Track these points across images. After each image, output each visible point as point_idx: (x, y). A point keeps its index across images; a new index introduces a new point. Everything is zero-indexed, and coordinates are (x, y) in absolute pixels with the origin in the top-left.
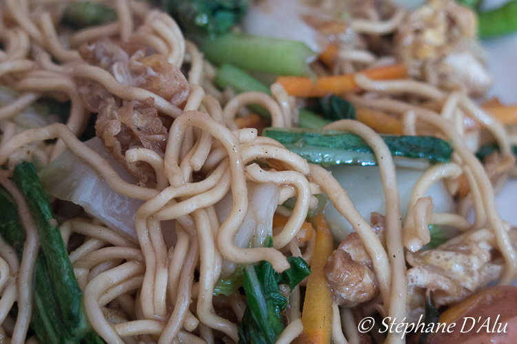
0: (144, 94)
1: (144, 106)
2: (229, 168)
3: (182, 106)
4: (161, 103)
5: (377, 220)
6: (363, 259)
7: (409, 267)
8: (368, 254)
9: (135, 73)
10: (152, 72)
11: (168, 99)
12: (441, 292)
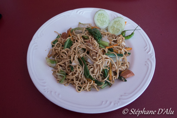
0: (94, 50)
1: (94, 52)
2: (103, 59)
3: (98, 52)
4: (96, 51)
5: (116, 63)
6: (115, 67)
7: (119, 68)
8: (115, 66)
9: (93, 48)
10: (95, 48)
11: (97, 51)
12: (122, 70)
